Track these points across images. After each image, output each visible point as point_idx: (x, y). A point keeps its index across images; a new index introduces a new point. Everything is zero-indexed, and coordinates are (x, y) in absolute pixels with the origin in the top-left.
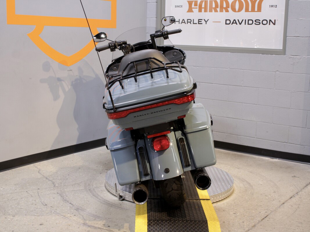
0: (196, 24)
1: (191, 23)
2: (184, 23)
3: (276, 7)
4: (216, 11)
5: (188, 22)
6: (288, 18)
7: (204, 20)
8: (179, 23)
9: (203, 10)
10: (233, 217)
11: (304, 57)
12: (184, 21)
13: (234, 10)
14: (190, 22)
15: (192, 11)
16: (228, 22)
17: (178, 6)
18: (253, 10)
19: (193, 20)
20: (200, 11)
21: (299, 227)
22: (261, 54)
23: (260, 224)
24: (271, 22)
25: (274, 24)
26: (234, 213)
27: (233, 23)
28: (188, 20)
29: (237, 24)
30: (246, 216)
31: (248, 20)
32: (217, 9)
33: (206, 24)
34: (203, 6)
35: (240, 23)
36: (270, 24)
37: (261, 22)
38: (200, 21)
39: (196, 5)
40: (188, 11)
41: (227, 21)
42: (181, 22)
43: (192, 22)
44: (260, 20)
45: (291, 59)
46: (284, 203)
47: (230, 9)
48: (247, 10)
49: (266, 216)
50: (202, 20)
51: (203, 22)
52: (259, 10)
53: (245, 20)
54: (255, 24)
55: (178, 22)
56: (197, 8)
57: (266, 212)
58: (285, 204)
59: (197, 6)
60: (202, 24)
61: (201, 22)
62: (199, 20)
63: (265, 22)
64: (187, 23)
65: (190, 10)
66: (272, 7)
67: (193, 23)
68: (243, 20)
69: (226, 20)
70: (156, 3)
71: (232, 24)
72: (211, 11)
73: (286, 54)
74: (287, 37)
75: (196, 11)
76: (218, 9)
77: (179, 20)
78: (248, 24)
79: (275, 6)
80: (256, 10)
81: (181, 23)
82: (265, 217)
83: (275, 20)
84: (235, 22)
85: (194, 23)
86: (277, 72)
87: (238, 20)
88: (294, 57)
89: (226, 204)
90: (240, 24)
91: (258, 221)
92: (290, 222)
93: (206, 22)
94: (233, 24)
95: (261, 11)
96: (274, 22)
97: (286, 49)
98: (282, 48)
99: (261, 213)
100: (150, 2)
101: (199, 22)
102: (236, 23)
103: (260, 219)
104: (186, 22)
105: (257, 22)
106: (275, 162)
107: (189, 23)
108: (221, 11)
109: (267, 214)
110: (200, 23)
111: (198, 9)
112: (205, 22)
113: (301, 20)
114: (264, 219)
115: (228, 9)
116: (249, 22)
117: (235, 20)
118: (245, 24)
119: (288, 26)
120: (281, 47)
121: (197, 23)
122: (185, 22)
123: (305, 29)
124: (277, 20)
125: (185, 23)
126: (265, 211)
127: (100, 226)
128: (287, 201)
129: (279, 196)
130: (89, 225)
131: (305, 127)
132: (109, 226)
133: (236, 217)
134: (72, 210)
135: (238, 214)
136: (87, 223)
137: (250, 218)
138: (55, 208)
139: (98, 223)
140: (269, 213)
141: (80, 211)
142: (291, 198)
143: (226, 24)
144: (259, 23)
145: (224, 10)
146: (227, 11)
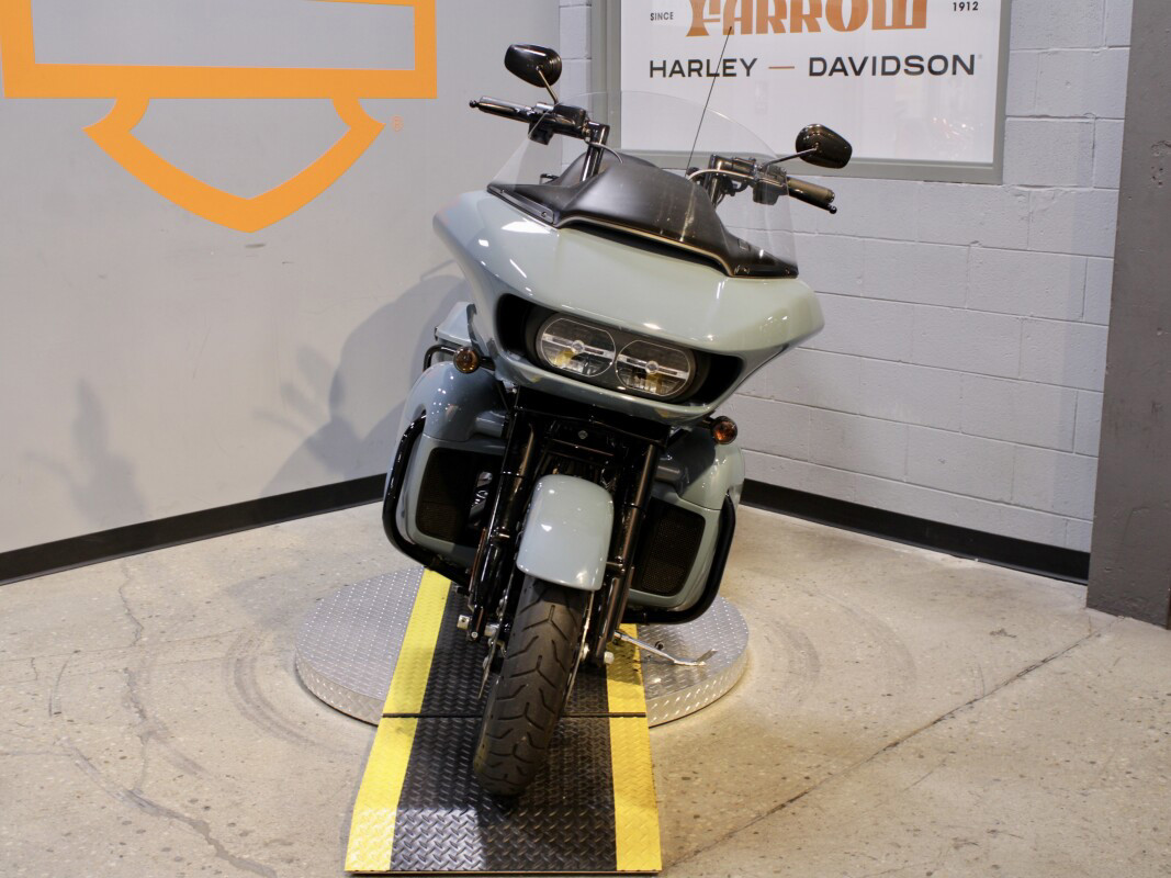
0: (717, 75)
1: (700, 75)
2: (680, 75)
3: (975, 9)
4: (779, 29)
5: (691, 70)
6: (1011, 46)
7: (742, 61)
8: (664, 75)
9: (738, 26)
10: (673, 791)
11: (1067, 192)
12: (680, 67)
14: (698, 71)
15: (703, 32)
16: (818, 67)
17: (660, 16)
18: (899, 23)
19: (708, 61)
20: (729, 30)
21: (899, 847)
22: (920, 183)
23: (754, 830)
24: (958, 64)
25: (970, 71)
26: (684, 779)
27: (834, 70)
28: (691, 62)
29: (846, 74)
30: (721, 793)
31: (884, 59)
33: (748, 74)
35: (858, 68)
36: (954, 73)
37: (925, 64)
38: (728, 64)
39: (714, 9)
40: (691, 33)
41: (814, 63)
42: (668, 71)
43: (704, 71)
44: (921, 59)
45: (1020, 198)
46: (896, 744)
47: (823, 21)
48: (879, 24)
49: (798, 793)
50: (734, 60)
52: (920, 22)
53: (874, 59)
54: (907, 72)
55: (661, 72)
56: (718, 20)
57: (807, 778)
58: (900, 749)
59: (719, 13)
60: (734, 75)
61: (732, 67)
62: (725, 61)
63: (938, 65)
64: (690, 75)
65: (698, 28)
66: (962, 8)
67: (709, 75)
68: (865, 59)
69: (812, 60)
70: (586, 7)
71: (831, 74)
72: (762, 29)
73: (1004, 180)
74: (1008, 119)
75: (715, 29)
76: (786, 23)
77: (664, 62)
78: (884, 73)
79: (972, 6)
80: (909, 20)
81: (671, 76)
82: (791, 801)
83: (972, 57)
84: (839, 67)
85: (711, 72)
86: (975, 247)
87: (851, 59)
88: (1029, 193)
89: (678, 737)
90: (858, 73)
91: (753, 816)
92: (877, 824)
93: (748, 68)
94: (835, 74)
95: (923, 25)
96: (968, 65)
97: (1005, 164)
98: (991, 161)
99: (788, 780)
100: (570, 3)
101: (725, 68)
102: (844, 70)
103: (764, 807)
104: (686, 71)
105: (915, 65)
106: (964, 571)
107: (694, 74)
108: (796, 28)
109: (806, 785)
110: (728, 71)
111: (721, 25)
112: (745, 70)
113: (1056, 53)
114: (783, 806)
115: (818, 19)
116: (888, 66)
117: (839, 60)
118: (874, 73)
119: (1010, 78)
120: (986, 156)
121: (721, 71)
122: (681, 72)
123: (1069, 87)
124: (980, 56)
125: (684, 76)
126: (807, 774)
127: (176, 807)
128: (915, 733)
129: (893, 713)
130: (146, 797)
131: (1069, 449)
132: (207, 808)
133: (684, 793)
134: (128, 738)
135: (696, 783)
136: (141, 792)
137: (735, 800)
138: (77, 728)
139: (177, 793)
140: (818, 781)
141: (152, 740)
142: (939, 720)
143: (812, 74)
144: (918, 69)
145: (805, 26)
146: (814, 28)
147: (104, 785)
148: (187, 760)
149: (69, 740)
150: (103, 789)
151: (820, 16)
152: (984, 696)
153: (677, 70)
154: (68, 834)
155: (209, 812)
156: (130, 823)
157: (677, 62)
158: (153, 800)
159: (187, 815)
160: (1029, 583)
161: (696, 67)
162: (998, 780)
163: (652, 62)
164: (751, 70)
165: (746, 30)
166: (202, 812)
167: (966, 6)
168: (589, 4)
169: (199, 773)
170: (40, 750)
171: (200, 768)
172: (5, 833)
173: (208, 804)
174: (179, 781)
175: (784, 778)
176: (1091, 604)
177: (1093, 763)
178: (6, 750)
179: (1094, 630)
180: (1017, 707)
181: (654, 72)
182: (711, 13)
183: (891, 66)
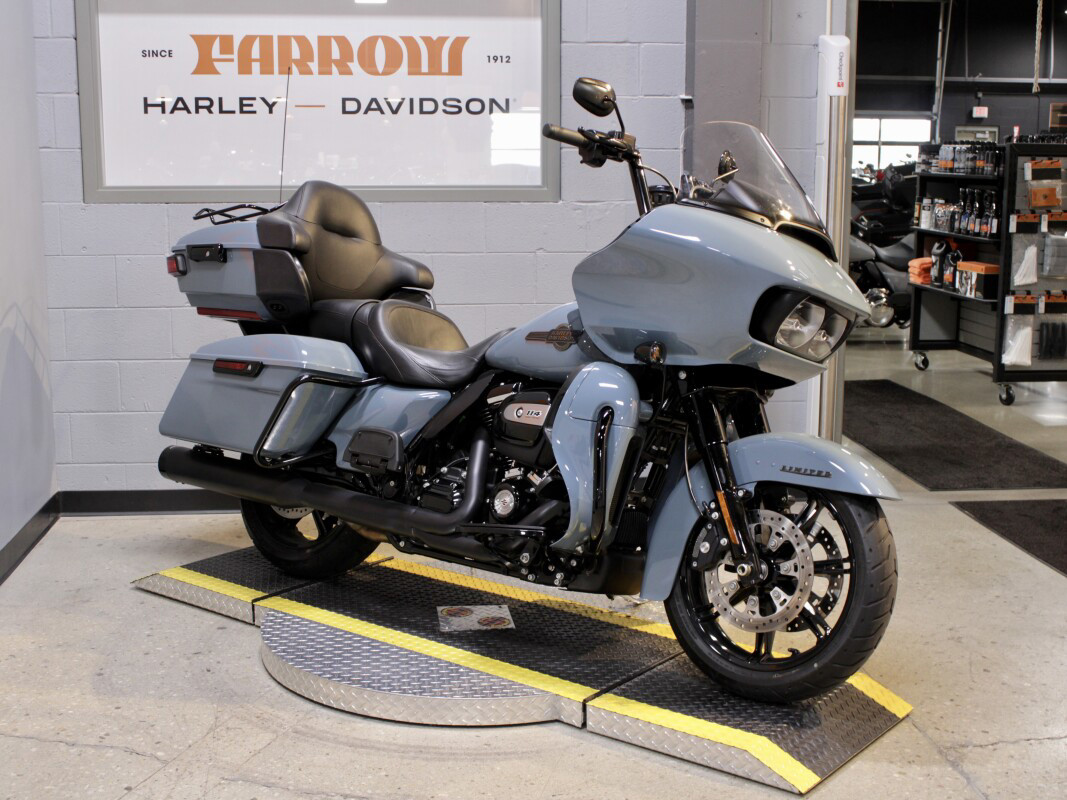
0: (233, 112)
1: (210, 112)
2: (185, 112)
3: (507, 62)
4: (305, 71)
5: (198, 108)
7: (263, 99)
8: (163, 112)
9: (256, 67)
12: (184, 103)
13: (370, 68)
14: (209, 109)
15: (214, 72)
16: (351, 106)
17: (155, 54)
18: (435, 69)
19: (220, 99)
20: (245, 69)
24: (494, 105)
25: (506, 111)
27: (369, 109)
28: (197, 100)
29: (382, 112)
31: (422, 101)
32: (309, 64)
33: (271, 112)
34: (256, 52)
35: (394, 108)
36: (491, 112)
37: (463, 105)
38: (245, 102)
39: (226, 49)
40: (197, 71)
41: (347, 102)
42: (168, 108)
43: (215, 109)
44: (459, 101)
45: (578, 211)
47: (355, 66)
48: (415, 69)
50: (254, 99)
51: (259, 106)
52: (456, 68)
53: (412, 100)
54: (445, 111)
55: (160, 108)
56: (232, 60)
59: (232, 53)
60: (254, 112)
61: (251, 105)
62: (241, 99)
63: (475, 106)
64: (197, 112)
65: (205, 66)
66: (496, 60)
67: (221, 111)
68: (403, 100)
69: (344, 100)
70: (72, 41)
71: (366, 112)
72: (285, 71)
73: (563, 196)
75: (227, 68)
76: (314, 66)
77: (163, 99)
78: (422, 112)
79: (505, 60)
80: (445, 68)
81: (172, 112)
83: (507, 101)
84: (374, 106)
85: (224, 109)
86: (539, 253)
87: (387, 100)
88: (586, 206)
90: (394, 112)
93: (270, 107)
94: (370, 112)
95: (459, 73)
96: (504, 106)
97: (563, 185)
101: (242, 105)
102: (380, 109)
104: (192, 107)
105: (454, 107)
107: (204, 111)
108: (325, 70)
110: (245, 109)
111: (235, 64)
112: (267, 108)
115: (349, 64)
116: (422, 106)
117: (374, 100)
118: (412, 112)
121: (237, 110)
122: (186, 108)
124: (515, 100)
125: (189, 112)
143: (344, 112)
144: (456, 110)
145: (334, 69)
146: (345, 71)
151: (352, 61)
153: (180, 105)
157: (179, 99)
161: (204, 105)
163: (145, 99)
164: (274, 108)
165: (266, 70)
167: (499, 59)
168: (75, 38)
181: (149, 109)
182: (222, 52)
183: (428, 106)
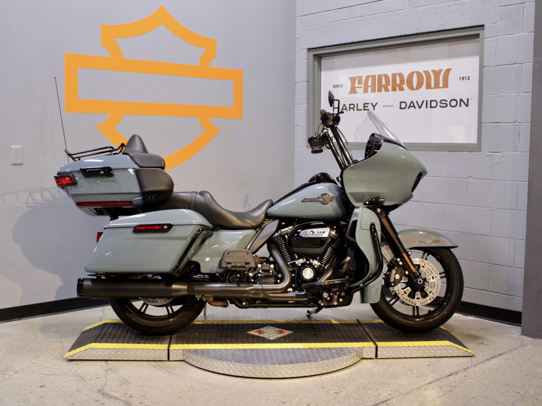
0: (361, 110)
1: (354, 110)
4: (387, 90)
5: (350, 108)
6: (483, 94)
7: (372, 104)
9: (370, 89)
10: (331, 397)
11: (508, 154)
12: (346, 107)
13: (411, 87)
14: (353, 108)
15: (356, 92)
16: (403, 105)
17: (337, 86)
18: (437, 86)
19: (357, 104)
20: (366, 91)
22: (447, 152)
24: (462, 103)
25: (467, 105)
26: (336, 393)
27: (410, 106)
28: (350, 105)
29: (415, 108)
30: (352, 399)
31: (431, 101)
32: (388, 87)
33: (374, 109)
34: (370, 84)
35: (420, 106)
36: (460, 106)
38: (366, 105)
39: (360, 83)
40: (350, 93)
41: (402, 104)
42: (340, 108)
43: (355, 109)
44: (446, 101)
45: (489, 157)
46: (430, 383)
47: (405, 86)
48: (428, 86)
49: (385, 400)
50: (368, 104)
51: (370, 107)
52: (446, 85)
53: (427, 101)
54: (440, 106)
56: (362, 87)
57: (390, 394)
58: (432, 385)
59: (362, 84)
61: (367, 107)
62: (364, 104)
63: (453, 103)
65: (353, 91)
66: (463, 79)
67: (357, 110)
68: (423, 101)
69: (401, 103)
70: (306, 83)
71: (409, 108)
72: (380, 90)
73: (482, 150)
74: (483, 124)
75: (360, 91)
76: (390, 87)
78: (431, 107)
79: (467, 78)
80: (441, 85)
82: (382, 402)
83: (468, 99)
84: (412, 105)
85: (359, 108)
86: (470, 179)
87: (417, 102)
88: (493, 155)
89: (335, 378)
90: (420, 107)
93: (374, 107)
94: (410, 108)
95: (447, 87)
96: (466, 103)
97: (482, 144)
98: (476, 142)
100: (300, 81)
101: (364, 107)
102: (414, 106)
105: (444, 104)
107: (351, 110)
108: (394, 89)
109: (389, 397)
110: (366, 108)
113: (502, 96)
114: (378, 404)
115: (403, 86)
116: (431, 104)
117: (412, 102)
118: (427, 107)
119: (483, 107)
120: (472, 139)
121: (363, 109)
123: (508, 110)
124: (471, 99)
125: (347, 110)
126: (390, 393)
127: (118, 396)
128: (439, 379)
129: (430, 372)
130: (106, 392)
131: (512, 266)
132: (131, 397)
133: (335, 398)
134: (100, 371)
135: (341, 395)
136: (104, 390)
137: (357, 401)
138: (79, 366)
139: (119, 391)
140: (394, 396)
141: (110, 372)
142: (450, 375)
143: (401, 108)
144: (445, 105)
145: (397, 89)
146: (402, 89)
147: (89, 387)
148: (123, 379)
149: (75, 371)
150: (88, 388)
151: (404, 84)
152: (471, 367)
153: (344, 108)
154: (73, 404)
155: (132, 398)
156: (98, 401)
157: (344, 105)
158: (109, 393)
159: (122, 399)
160: (496, 325)
162: (475, 398)
164: (375, 107)
165: (373, 91)
166: (129, 398)
167: (465, 78)
168: (307, 82)
169: (129, 384)
170: (63, 374)
171: (129, 382)
172: (47, 402)
173: (132, 395)
174: (120, 387)
175: (380, 394)
176: (523, 334)
177: (518, 393)
178: (49, 373)
179: (523, 344)
180: (486, 371)
183: (434, 104)
